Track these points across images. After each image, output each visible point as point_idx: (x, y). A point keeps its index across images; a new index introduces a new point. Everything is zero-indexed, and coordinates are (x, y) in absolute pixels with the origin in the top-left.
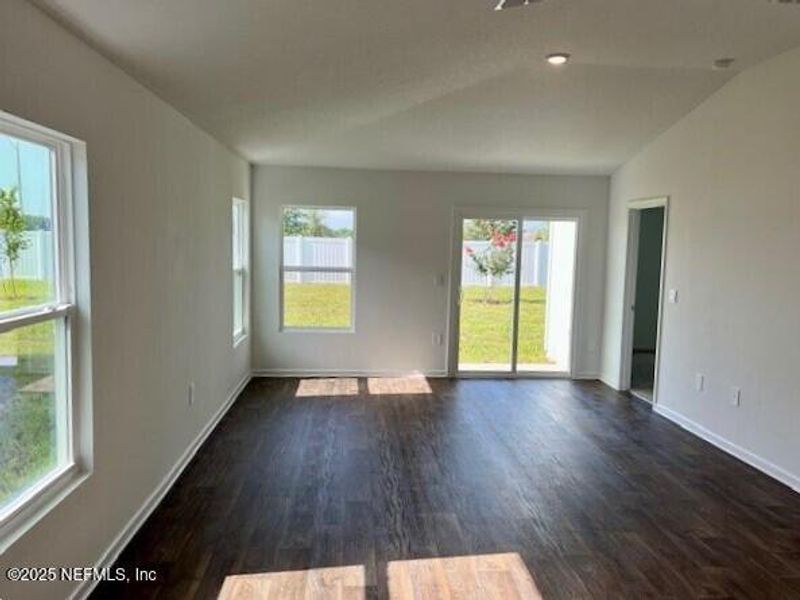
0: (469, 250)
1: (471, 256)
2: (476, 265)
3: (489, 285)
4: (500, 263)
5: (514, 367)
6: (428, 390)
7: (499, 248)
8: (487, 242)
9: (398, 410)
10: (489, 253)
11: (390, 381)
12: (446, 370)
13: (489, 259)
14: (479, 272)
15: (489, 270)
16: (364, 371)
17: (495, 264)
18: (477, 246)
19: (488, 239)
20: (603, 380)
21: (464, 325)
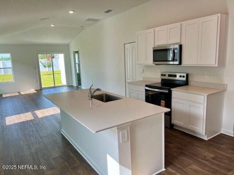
0: (40, 62)
1: (41, 63)
2: (43, 66)
3: (48, 70)
4: (49, 64)
5: (55, 85)
6: (36, 92)
7: (48, 61)
8: (45, 59)
9: (30, 96)
10: (46, 62)
11: (26, 92)
12: (39, 88)
13: (46, 64)
14: (44, 67)
15: (47, 67)
16: (19, 91)
17: (48, 65)
18: (43, 61)
19: (46, 59)
20: (73, 85)
21: (42, 80)
